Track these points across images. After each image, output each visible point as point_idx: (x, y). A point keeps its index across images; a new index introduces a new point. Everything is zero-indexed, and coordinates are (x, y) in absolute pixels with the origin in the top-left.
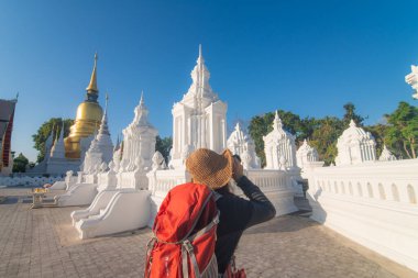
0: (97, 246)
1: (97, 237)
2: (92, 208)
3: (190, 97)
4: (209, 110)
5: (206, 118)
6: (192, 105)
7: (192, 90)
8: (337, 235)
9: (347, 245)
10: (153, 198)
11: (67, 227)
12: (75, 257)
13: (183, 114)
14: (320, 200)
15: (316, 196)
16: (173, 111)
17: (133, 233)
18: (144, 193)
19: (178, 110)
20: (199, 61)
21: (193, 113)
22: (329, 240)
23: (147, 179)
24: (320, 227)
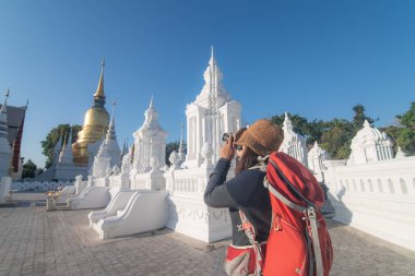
0: (119, 246)
1: (117, 237)
2: (109, 208)
3: (204, 98)
4: (224, 110)
5: (221, 118)
6: (206, 105)
7: (206, 91)
8: (367, 235)
9: (381, 245)
10: (171, 198)
11: (85, 228)
12: (100, 256)
13: (197, 114)
14: (344, 199)
15: (340, 196)
16: (187, 112)
17: (153, 233)
18: (162, 194)
19: (192, 111)
20: (211, 62)
21: (208, 113)
22: (359, 240)
23: (164, 180)
24: (346, 227)
